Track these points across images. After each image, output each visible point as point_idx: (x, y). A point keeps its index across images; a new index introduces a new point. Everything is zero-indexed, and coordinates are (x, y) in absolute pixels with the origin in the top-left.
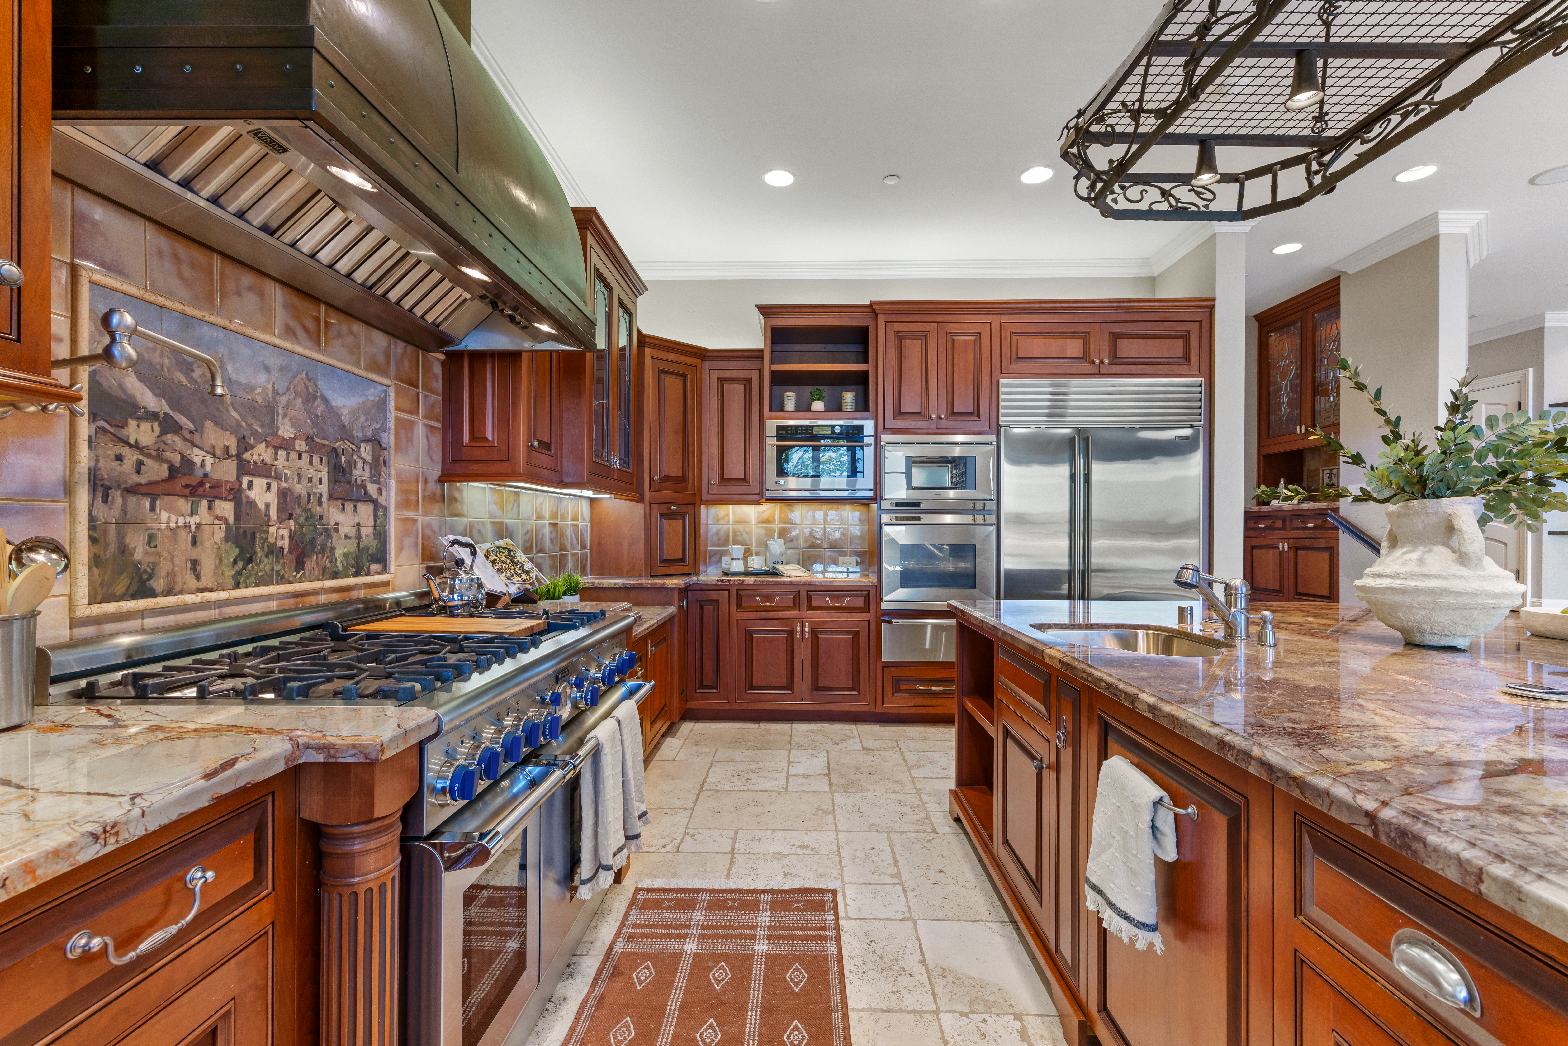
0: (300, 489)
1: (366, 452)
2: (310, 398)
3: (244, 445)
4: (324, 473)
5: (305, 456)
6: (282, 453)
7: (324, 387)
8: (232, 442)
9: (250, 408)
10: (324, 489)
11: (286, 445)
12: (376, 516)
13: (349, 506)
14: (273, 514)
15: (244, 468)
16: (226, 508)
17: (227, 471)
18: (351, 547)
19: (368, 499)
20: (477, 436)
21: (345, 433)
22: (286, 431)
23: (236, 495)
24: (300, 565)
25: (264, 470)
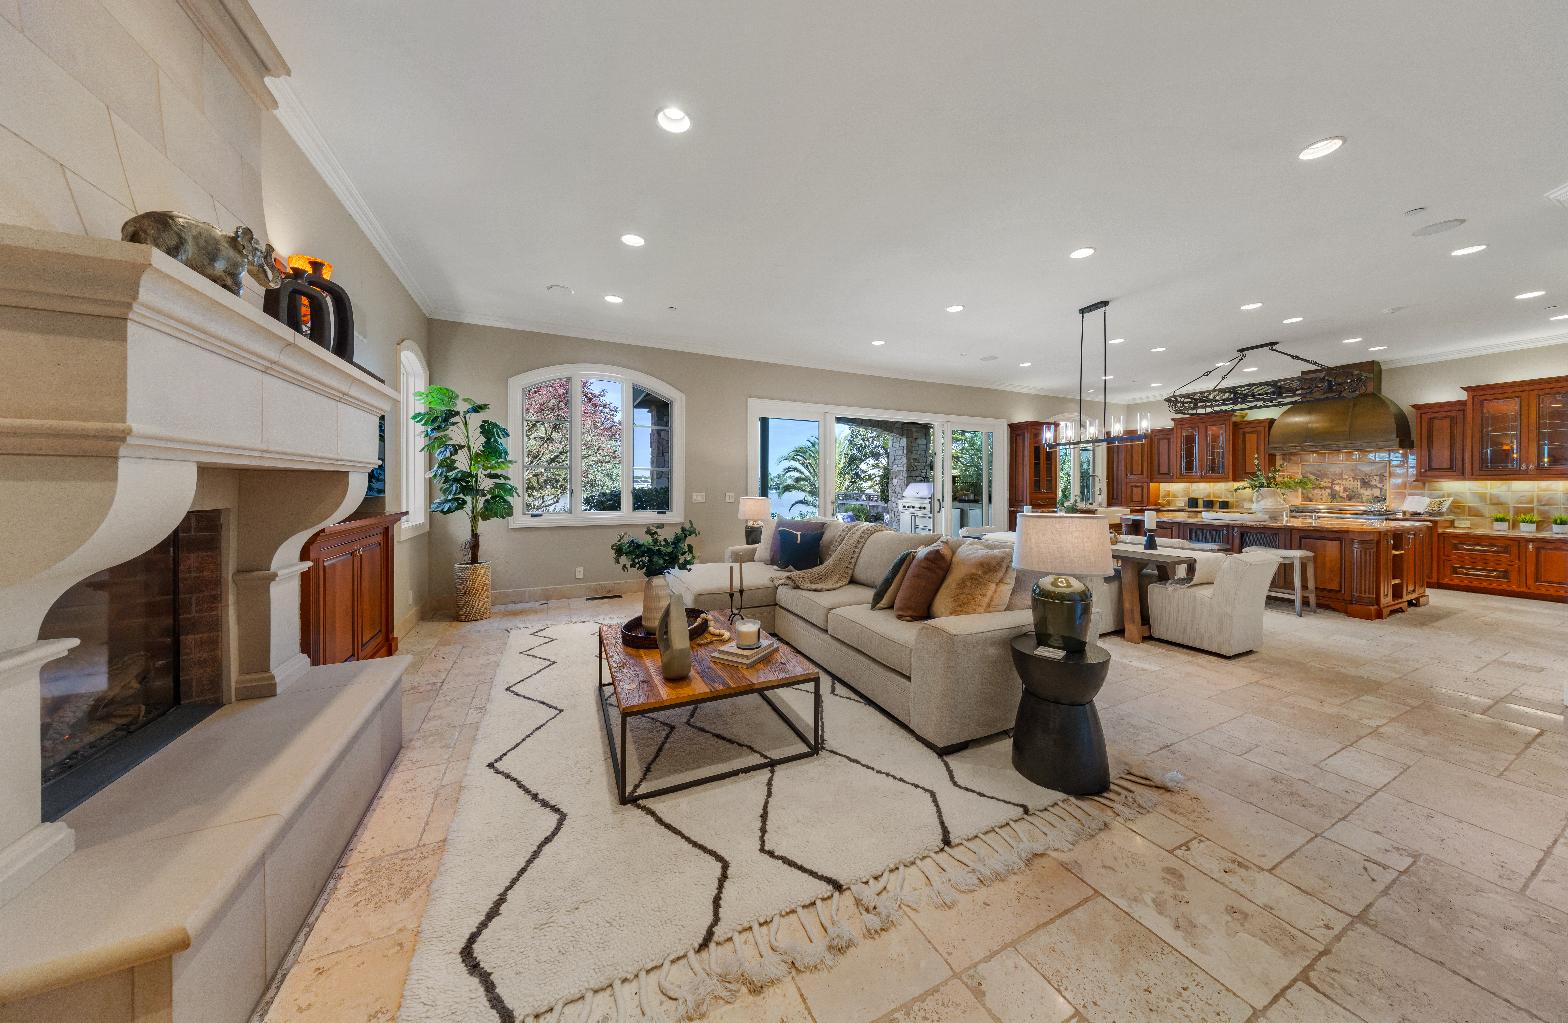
1: (1377, 478)
2: (1354, 470)
5: (1352, 481)
6: (1344, 481)
7: (1359, 467)
8: (1330, 481)
9: (1336, 475)
12: (1381, 491)
13: (1369, 490)
14: (1341, 491)
16: (1329, 491)
17: (1330, 485)
21: (1367, 475)
22: (1345, 477)
23: (1331, 488)
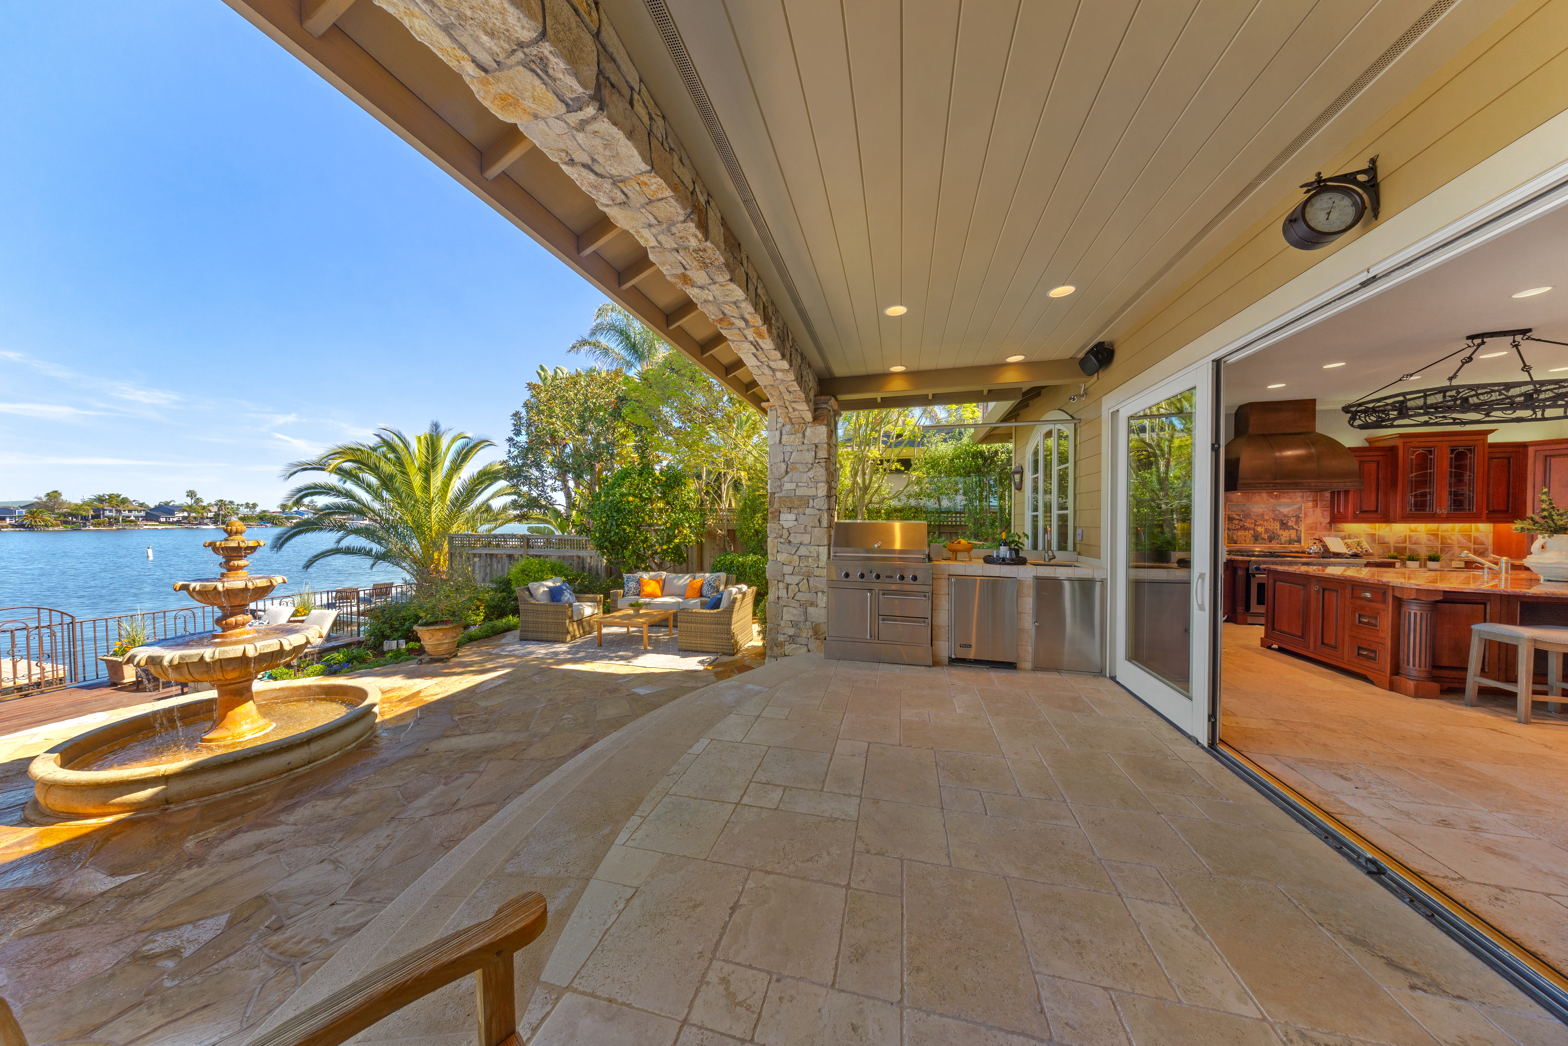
0: (1271, 528)
1: (1294, 519)
2: (1273, 511)
3: (1256, 521)
4: (1278, 525)
5: (1272, 523)
6: (1265, 523)
7: (1278, 508)
8: (1253, 522)
10: (1278, 528)
11: (1267, 520)
14: (1263, 532)
15: (1256, 525)
16: (1252, 532)
17: (1252, 526)
18: (1288, 539)
19: (1293, 529)
20: (1339, 511)
21: (1285, 516)
24: (1270, 541)
25: (1261, 525)
